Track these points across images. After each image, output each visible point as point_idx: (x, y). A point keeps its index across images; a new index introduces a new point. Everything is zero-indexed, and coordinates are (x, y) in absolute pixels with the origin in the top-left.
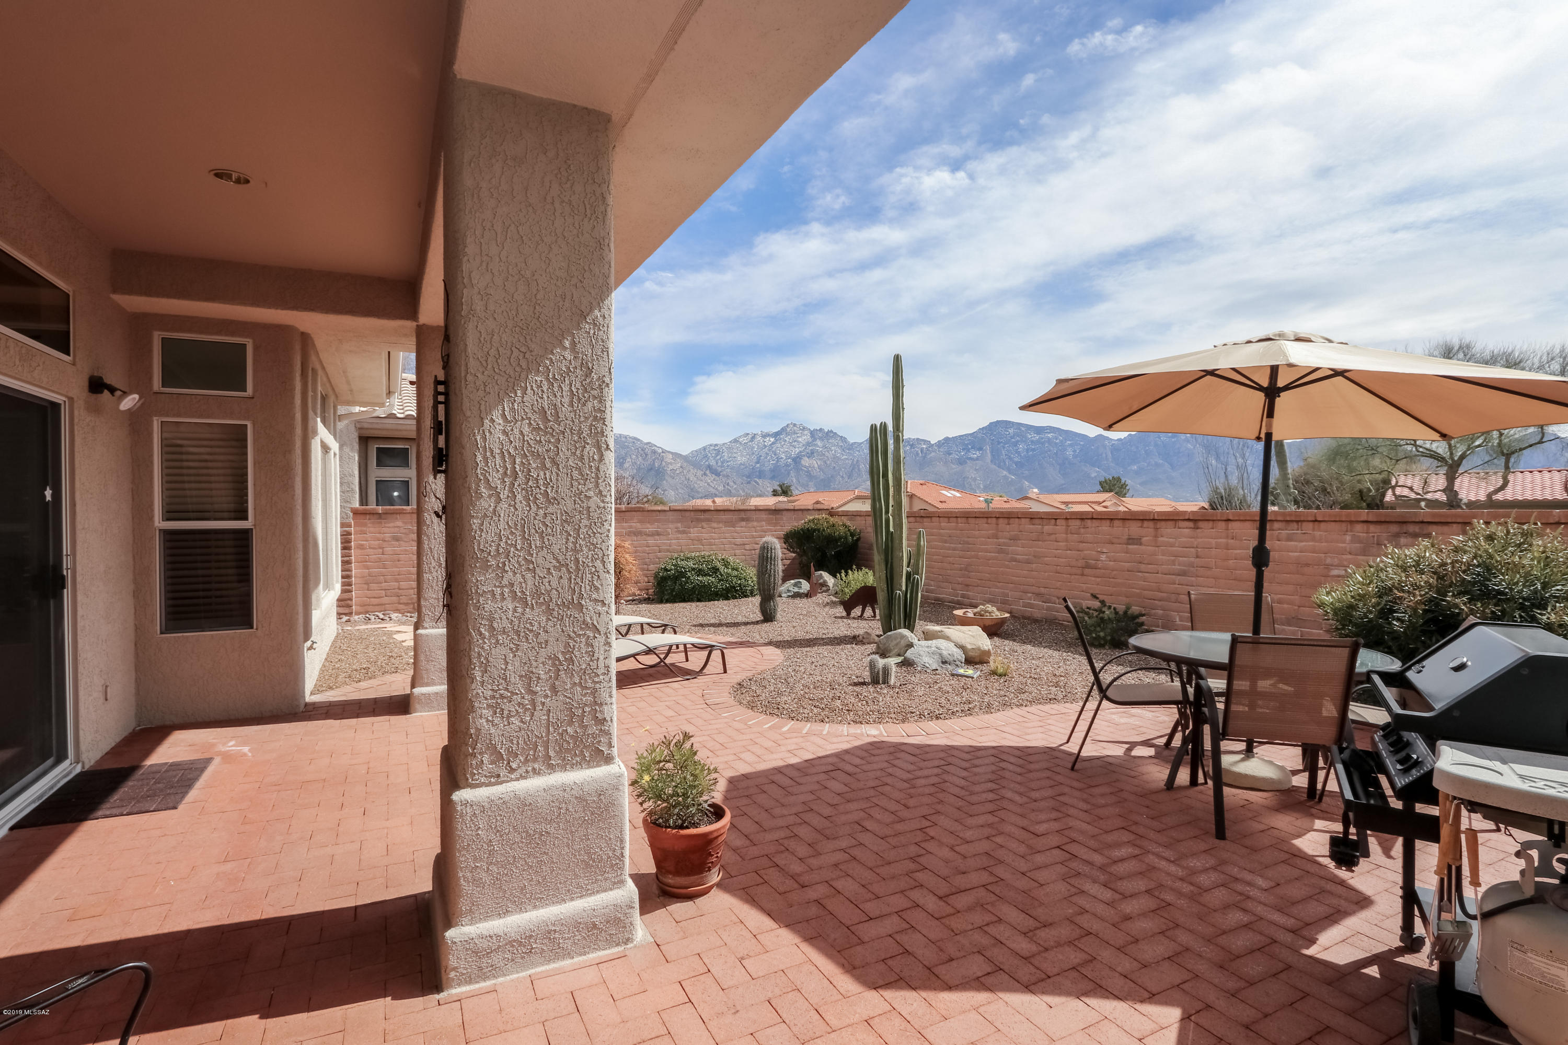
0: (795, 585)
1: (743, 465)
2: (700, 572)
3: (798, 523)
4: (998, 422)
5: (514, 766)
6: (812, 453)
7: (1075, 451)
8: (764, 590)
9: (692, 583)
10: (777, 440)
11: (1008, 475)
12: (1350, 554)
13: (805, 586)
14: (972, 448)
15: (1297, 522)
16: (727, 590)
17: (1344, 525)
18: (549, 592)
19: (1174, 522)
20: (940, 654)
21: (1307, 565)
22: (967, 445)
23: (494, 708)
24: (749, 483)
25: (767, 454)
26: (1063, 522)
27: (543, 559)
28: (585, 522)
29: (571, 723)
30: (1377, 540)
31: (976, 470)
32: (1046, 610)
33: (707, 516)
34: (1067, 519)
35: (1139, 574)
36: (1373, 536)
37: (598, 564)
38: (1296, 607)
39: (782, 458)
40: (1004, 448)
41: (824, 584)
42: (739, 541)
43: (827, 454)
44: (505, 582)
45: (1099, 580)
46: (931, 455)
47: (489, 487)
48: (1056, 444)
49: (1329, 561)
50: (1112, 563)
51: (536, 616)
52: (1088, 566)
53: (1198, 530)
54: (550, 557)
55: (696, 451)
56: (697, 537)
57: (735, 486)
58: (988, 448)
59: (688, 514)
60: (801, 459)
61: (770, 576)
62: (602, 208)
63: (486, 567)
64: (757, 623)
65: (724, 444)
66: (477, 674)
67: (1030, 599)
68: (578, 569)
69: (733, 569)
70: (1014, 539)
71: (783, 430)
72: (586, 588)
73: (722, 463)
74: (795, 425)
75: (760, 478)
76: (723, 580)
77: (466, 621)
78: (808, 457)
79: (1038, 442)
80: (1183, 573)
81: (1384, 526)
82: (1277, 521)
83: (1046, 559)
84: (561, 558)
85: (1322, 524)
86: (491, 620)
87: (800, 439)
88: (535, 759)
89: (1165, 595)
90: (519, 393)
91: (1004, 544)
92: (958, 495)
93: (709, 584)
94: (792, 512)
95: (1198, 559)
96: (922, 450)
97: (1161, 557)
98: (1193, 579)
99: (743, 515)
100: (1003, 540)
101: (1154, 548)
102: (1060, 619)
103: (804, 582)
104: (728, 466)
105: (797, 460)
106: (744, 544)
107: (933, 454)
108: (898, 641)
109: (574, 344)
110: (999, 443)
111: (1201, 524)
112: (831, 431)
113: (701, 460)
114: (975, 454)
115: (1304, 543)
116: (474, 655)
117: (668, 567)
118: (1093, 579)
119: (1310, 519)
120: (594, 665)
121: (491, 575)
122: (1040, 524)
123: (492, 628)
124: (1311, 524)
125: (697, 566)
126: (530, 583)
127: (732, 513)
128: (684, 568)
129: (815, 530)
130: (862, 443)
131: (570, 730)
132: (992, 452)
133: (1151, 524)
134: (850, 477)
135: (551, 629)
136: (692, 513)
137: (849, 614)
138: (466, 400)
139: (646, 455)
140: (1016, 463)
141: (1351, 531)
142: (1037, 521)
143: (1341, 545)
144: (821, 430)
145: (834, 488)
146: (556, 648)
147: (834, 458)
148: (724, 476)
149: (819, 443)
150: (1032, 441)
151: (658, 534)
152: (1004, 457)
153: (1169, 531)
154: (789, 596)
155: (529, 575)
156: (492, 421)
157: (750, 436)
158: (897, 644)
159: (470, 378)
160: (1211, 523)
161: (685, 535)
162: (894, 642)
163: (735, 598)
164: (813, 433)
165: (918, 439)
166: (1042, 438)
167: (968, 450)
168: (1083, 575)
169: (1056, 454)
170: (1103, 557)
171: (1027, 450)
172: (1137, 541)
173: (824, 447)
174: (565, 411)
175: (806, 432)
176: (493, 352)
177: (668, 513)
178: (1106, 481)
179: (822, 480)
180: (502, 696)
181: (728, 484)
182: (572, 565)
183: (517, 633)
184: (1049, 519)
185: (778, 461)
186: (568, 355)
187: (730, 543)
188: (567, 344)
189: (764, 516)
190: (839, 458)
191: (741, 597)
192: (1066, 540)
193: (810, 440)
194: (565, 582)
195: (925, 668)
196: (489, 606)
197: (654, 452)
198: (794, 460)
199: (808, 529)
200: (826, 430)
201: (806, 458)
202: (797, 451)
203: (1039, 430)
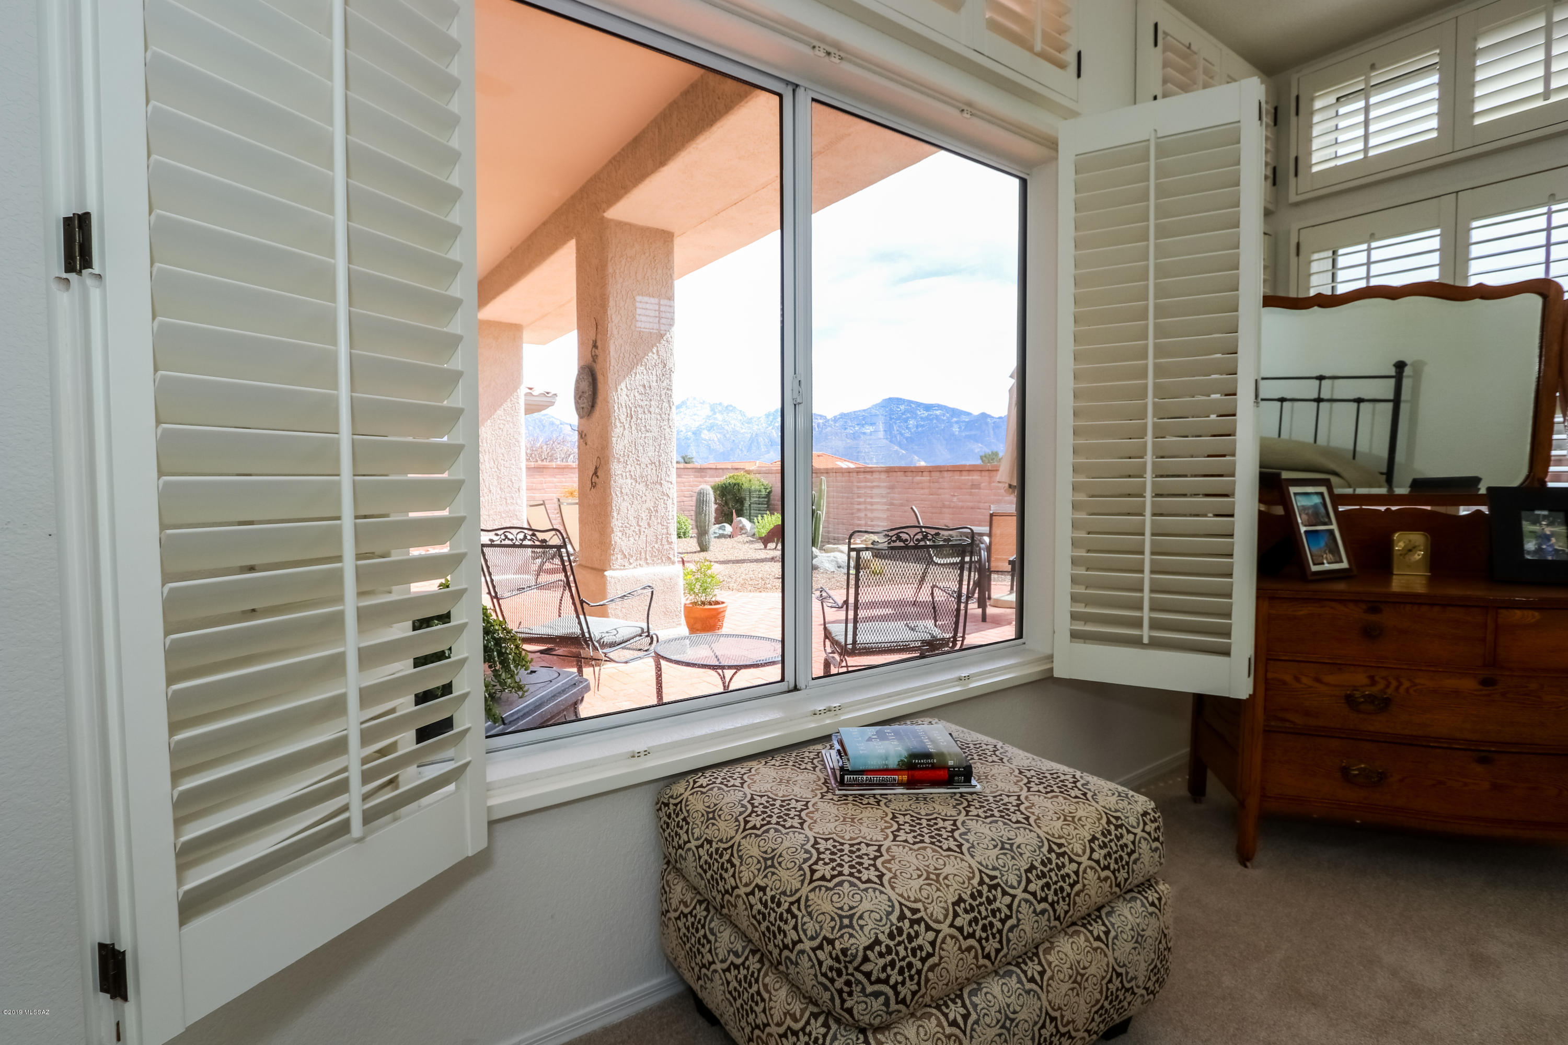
0: (720, 528)
3: (722, 479)
4: (891, 399)
5: (631, 561)
6: (712, 427)
7: (960, 428)
8: (701, 527)
11: (899, 450)
13: (728, 529)
14: (866, 423)
18: (647, 476)
20: (837, 562)
22: (861, 420)
23: (622, 532)
27: (644, 460)
28: (663, 442)
29: (657, 542)
31: (869, 444)
37: (669, 463)
39: (681, 432)
40: (896, 423)
41: (742, 528)
43: (726, 427)
44: (627, 470)
45: (952, 516)
46: (827, 430)
47: (621, 423)
48: (943, 420)
51: (641, 487)
52: (944, 507)
54: (647, 459)
58: (880, 423)
60: (701, 432)
61: (705, 515)
62: (670, 281)
63: (619, 462)
64: (695, 552)
66: (615, 514)
68: (660, 465)
72: (663, 475)
77: (610, 488)
78: (709, 430)
79: (927, 418)
84: (652, 459)
86: (621, 488)
87: (700, 413)
88: (641, 559)
90: (633, 375)
94: (714, 471)
96: (818, 425)
97: (992, 497)
103: (726, 525)
105: (697, 433)
107: (829, 429)
109: (658, 351)
110: (891, 419)
112: (731, 406)
114: (869, 429)
116: (613, 505)
118: (948, 515)
120: (667, 514)
121: (621, 466)
122: (911, 476)
123: (622, 493)
126: (638, 471)
129: (735, 484)
131: (656, 546)
132: (884, 427)
134: (749, 450)
135: (647, 495)
137: (766, 547)
138: (609, 379)
140: (907, 439)
144: (720, 404)
146: (650, 504)
147: (733, 431)
149: (718, 416)
150: (922, 418)
152: (896, 432)
154: (715, 537)
155: (638, 467)
156: (621, 389)
159: (611, 368)
164: (713, 408)
166: (931, 415)
167: (863, 425)
168: (941, 513)
169: (943, 430)
170: (955, 499)
171: (917, 427)
172: (978, 486)
173: (724, 420)
174: (654, 384)
175: (706, 406)
176: (622, 355)
179: (722, 453)
180: (626, 527)
182: (657, 463)
183: (633, 495)
186: (655, 357)
188: (654, 351)
190: (738, 432)
193: (710, 414)
194: (654, 471)
195: (826, 571)
196: (621, 481)
197: (552, 424)
198: (694, 433)
199: (731, 483)
200: (726, 405)
201: (705, 432)
202: (697, 424)
203: (928, 407)
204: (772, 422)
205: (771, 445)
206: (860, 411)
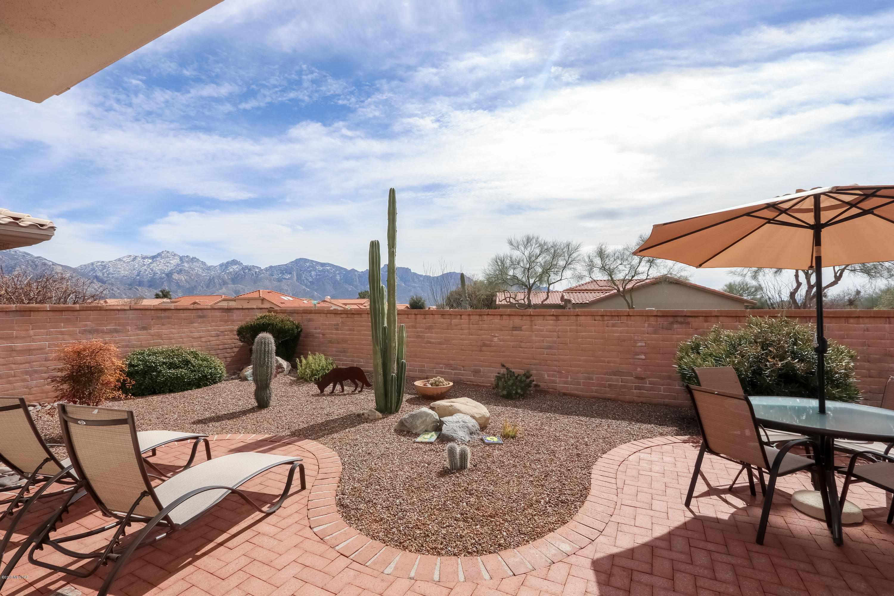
1: (126, 277)
2: (172, 366)
4: (301, 259)
6: (181, 271)
7: (340, 277)
9: (164, 376)
10: (154, 261)
11: (306, 288)
12: (648, 334)
14: (286, 273)
15: (618, 316)
16: (200, 379)
17: (644, 318)
19: (543, 317)
20: (468, 427)
21: (624, 341)
22: (283, 271)
24: (130, 289)
25: (146, 270)
26: (467, 317)
30: (662, 326)
31: (288, 285)
32: (454, 375)
33: (167, 314)
34: (469, 315)
35: (520, 349)
36: (660, 324)
38: (618, 365)
39: (157, 273)
40: (304, 273)
42: (196, 335)
43: (191, 272)
45: (492, 354)
46: (261, 276)
48: (331, 272)
49: (636, 338)
50: (501, 343)
52: (484, 345)
53: (559, 322)
55: (85, 265)
56: (157, 332)
57: (119, 291)
58: (295, 273)
59: (148, 313)
60: (172, 274)
64: (252, 410)
65: (110, 262)
67: (442, 368)
69: (203, 360)
70: (430, 328)
71: (159, 255)
73: (108, 274)
74: (168, 252)
75: (139, 285)
76: (195, 371)
78: (178, 274)
79: (322, 271)
80: (550, 348)
81: (665, 318)
82: (606, 316)
83: (453, 341)
85: (632, 317)
87: (172, 262)
89: (537, 361)
91: (421, 332)
92: (291, 299)
93: (182, 376)
95: (559, 339)
96: (256, 273)
97: (534, 338)
98: (556, 351)
99: (200, 313)
100: (420, 330)
101: (530, 333)
102: (465, 380)
104: (113, 277)
105: (169, 275)
106: (201, 337)
108: (424, 419)
110: (301, 271)
111: (560, 318)
112: (195, 258)
113: (89, 272)
114: (288, 276)
115: (622, 328)
117: (135, 362)
118: (489, 353)
119: (626, 314)
122: (449, 319)
124: (626, 317)
125: (167, 360)
127: (191, 311)
128: (154, 363)
130: (216, 266)
132: (297, 275)
133: (528, 318)
134: (208, 287)
136: (153, 311)
137: (322, 391)
139: (36, 266)
140: (310, 282)
141: (648, 321)
142: (447, 317)
143: (642, 329)
144: (187, 256)
145: (196, 294)
147: (196, 275)
148: (109, 284)
149: (186, 265)
150: (319, 271)
151: (116, 331)
152: (304, 278)
153: (540, 322)
157: (132, 257)
158: (423, 422)
160: (566, 317)
161: (145, 332)
162: (420, 420)
163: (206, 385)
164: (181, 259)
165: (253, 266)
166: (324, 269)
167: (284, 274)
168: (481, 351)
169: (331, 278)
170: (496, 339)
171: (316, 276)
172: (519, 329)
173: (190, 267)
175: (176, 257)
177: (128, 312)
178: (361, 293)
179: (188, 288)
181: (112, 290)
184: (456, 315)
185: (154, 275)
187: (188, 337)
189: (218, 314)
190: (200, 275)
191: (211, 384)
192: (469, 329)
193: (180, 263)
197: (45, 264)
198: (167, 275)
199: (263, 323)
200: (191, 257)
201: (176, 274)
202: (170, 269)
203: (323, 265)
204: (224, 270)
205: (224, 284)
206: (282, 265)
